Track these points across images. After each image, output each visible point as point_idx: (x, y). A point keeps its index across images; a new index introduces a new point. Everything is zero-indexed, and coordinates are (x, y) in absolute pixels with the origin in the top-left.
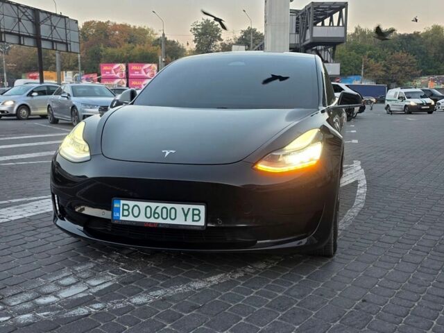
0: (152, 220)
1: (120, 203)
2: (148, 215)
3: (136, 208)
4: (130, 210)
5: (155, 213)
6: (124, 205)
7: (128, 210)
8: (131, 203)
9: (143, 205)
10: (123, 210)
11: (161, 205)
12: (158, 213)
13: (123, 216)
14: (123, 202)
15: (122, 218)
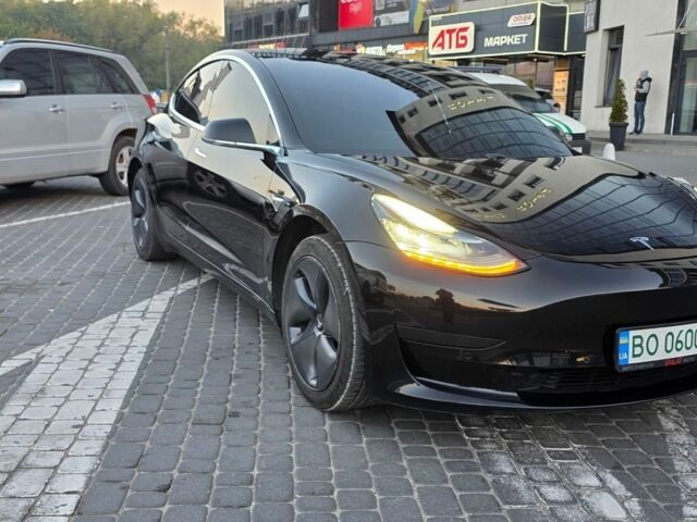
0: (675, 354)
1: (628, 336)
2: (669, 349)
3: (653, 339)
4: (644, 345)
5: (678, 342)
6: (634, 337)
7: (640, 345)
8: (645, 333)
9: (661, 332)
10: (634, 346)
11: (686, 327)
12: (681, 342)
13: (634, 356)
14: (632, 333)
15: (632, 361)
